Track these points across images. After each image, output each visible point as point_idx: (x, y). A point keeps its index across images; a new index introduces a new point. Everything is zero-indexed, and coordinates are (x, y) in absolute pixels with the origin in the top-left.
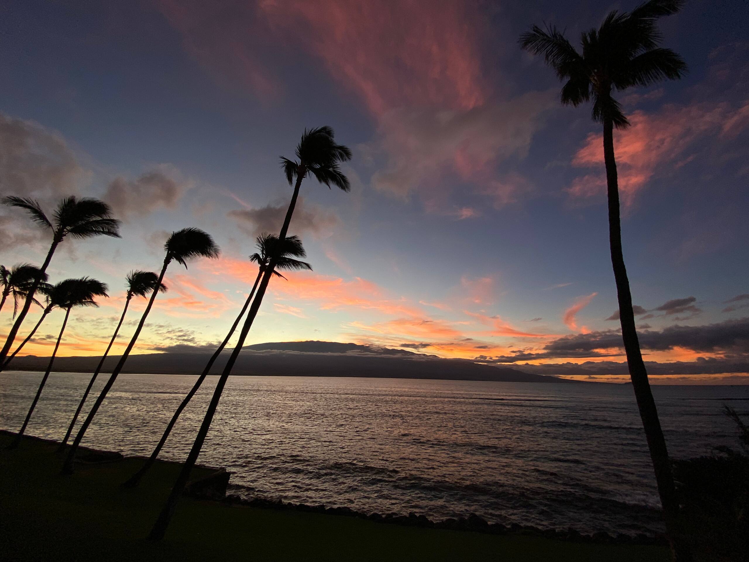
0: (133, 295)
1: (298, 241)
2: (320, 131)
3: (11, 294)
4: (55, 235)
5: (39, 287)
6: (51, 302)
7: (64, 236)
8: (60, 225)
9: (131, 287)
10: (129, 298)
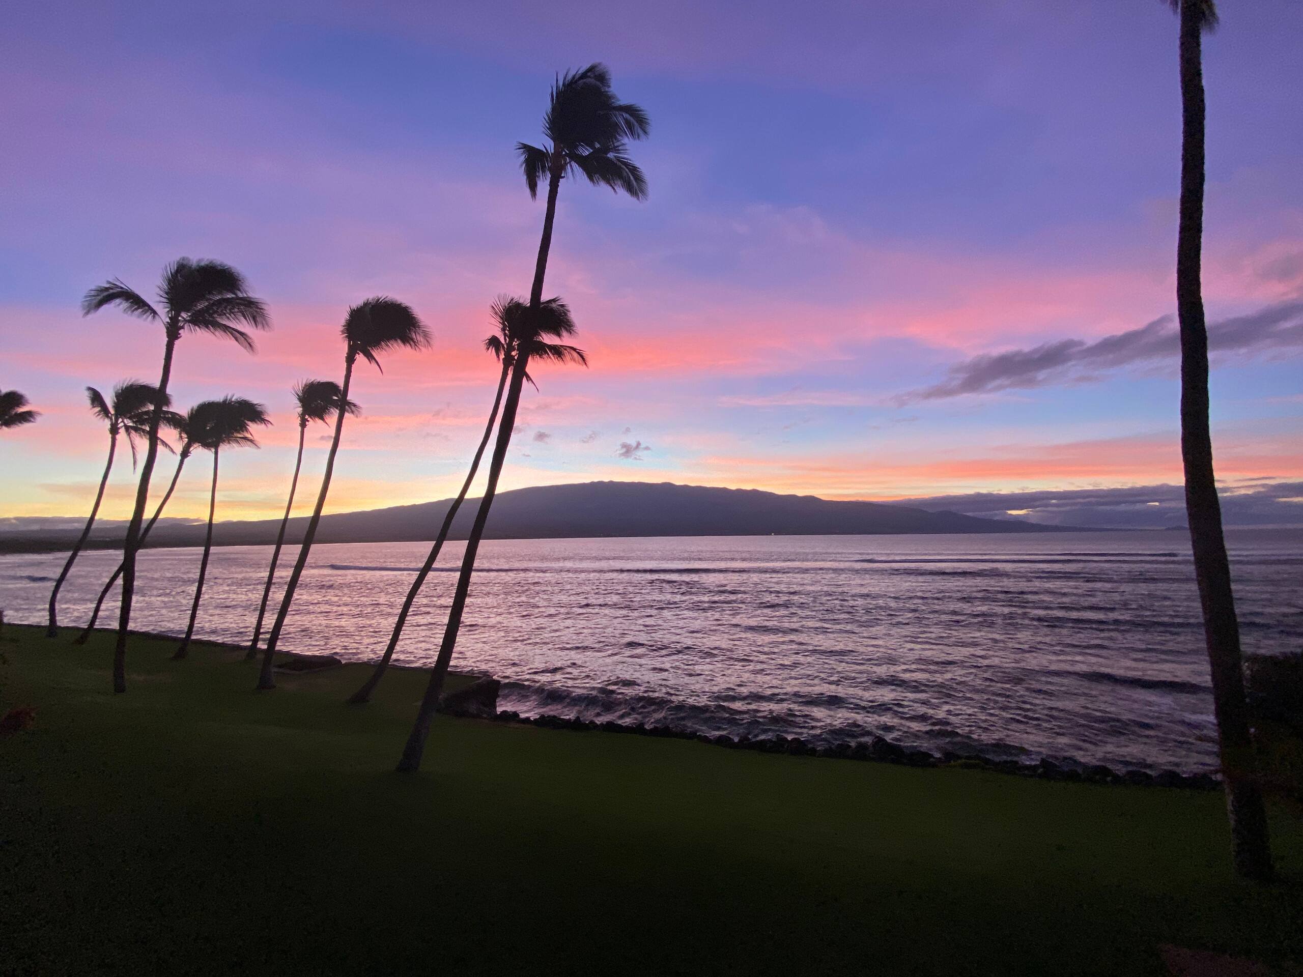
0: (308, 421)
1: (562, 306)
2: (584, 75)
3: (122, 431)
4: (167, 328)
5: (163, 418)
6: (187, 440)
7: (180, 329)
8: (171, 310)
9: (303, 406)
10: (303, 425)
